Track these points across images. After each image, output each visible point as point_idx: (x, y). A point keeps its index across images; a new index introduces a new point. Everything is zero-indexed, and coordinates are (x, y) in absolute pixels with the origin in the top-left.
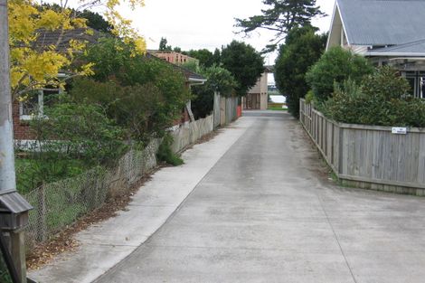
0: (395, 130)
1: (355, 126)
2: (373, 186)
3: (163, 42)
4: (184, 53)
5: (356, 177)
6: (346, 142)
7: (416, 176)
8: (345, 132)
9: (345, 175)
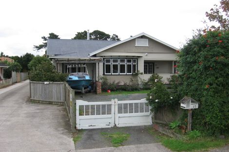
0: (46, 83)
1: (34, 82)
2: (40, 102)
3: (2, 53)
4: (10, 57)
5: (35, 99)
6: (32, 87)
7: (52, 98)
8: (31, 84)
9: (32, 98)
